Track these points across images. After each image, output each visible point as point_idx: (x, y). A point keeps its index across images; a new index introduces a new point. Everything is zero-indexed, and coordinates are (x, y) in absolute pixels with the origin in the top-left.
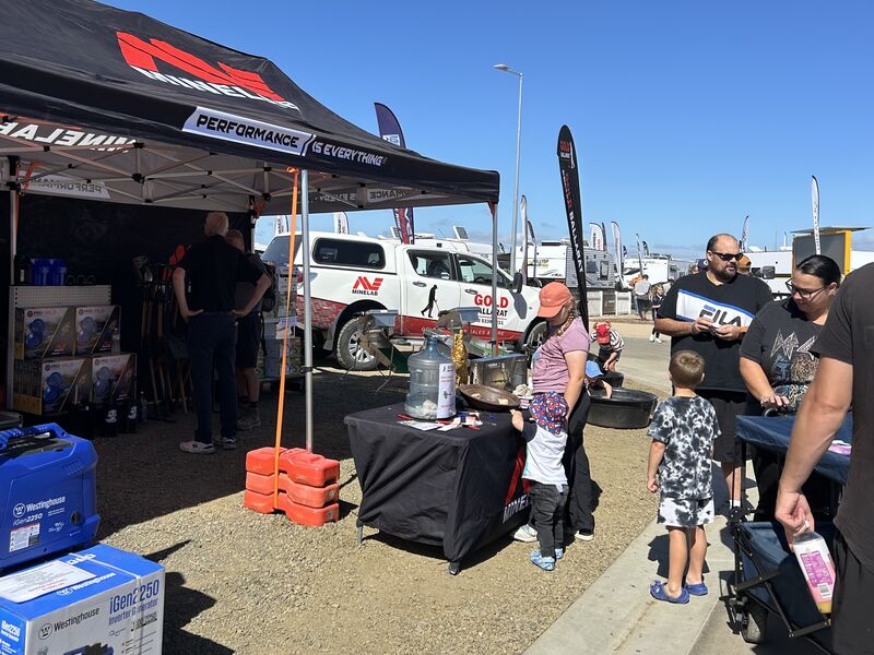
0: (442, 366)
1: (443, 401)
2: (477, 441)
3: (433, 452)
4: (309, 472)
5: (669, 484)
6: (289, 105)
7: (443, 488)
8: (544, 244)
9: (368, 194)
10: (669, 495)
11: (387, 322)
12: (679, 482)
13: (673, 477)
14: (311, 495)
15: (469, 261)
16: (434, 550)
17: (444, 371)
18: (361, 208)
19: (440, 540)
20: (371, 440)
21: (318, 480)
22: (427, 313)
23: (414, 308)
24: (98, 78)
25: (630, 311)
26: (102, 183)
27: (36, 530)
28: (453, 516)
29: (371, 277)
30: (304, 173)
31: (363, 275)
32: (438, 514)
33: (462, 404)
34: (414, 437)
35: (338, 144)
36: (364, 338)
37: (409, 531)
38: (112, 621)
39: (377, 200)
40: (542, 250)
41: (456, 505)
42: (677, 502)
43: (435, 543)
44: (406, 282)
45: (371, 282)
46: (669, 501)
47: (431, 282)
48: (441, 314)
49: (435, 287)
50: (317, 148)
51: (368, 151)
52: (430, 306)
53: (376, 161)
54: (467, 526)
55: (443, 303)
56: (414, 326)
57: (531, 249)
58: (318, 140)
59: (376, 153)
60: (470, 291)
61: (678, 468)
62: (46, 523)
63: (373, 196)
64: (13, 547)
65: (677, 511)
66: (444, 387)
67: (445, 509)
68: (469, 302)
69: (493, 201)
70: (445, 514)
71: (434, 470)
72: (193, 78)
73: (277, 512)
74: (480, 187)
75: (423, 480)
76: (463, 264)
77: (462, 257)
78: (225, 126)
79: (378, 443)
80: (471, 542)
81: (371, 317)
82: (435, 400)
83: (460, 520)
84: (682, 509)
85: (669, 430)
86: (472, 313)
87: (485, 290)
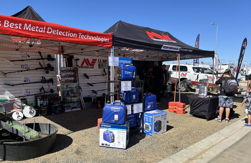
0: (205, 87)
1: (205, 93)
2: (212, 99)
3: (204, 101)
4: (181, 105)
5: (247, 106)
6: (175, 42)
7: (206, 107)
8: (222, 65)
9: (186, 56)
10: (247, 108)
11: (188, 82)
12: (249, 106)
13: (248, 105)
14: (181, 109)
15: (206, 69)
16: (203, 117)
17: (206, 88)
18: (185, 59)
19: (205, 115)
20: (193, 99)
21: (182, 106)
22: (196, 80)
23: (194, 79)
24: (150, 42)
25: (245, 80)
26: (137, 57)
27: (150, 106)
28: (207, 112)
29: (185, 73)
30: (179, 54)
31: (183, 73)
32: (204, 111)
33: (209, 94)
34: (201, 98)
35: (185, 49)
36: (184, 85)
37: (199, 114)
38: (162, 118)
39: (188, 57)
40: (222, 66)
41: (208, 110)
42: (248, 109)
43: (204, 116)
44: (192, 74)
45: (185, 74)
46: (247, 109)
47: (197, 74)
48: (200, 80)
49: (198, 75)
50: (181, 50)
51: (190, 49)
52: (197, 79)
53: (191, 51)
54: (210, 113)
55: (200, 78)
56: (194, 83)
57: (219, 66)
58: (181, 48)
59: (191, 50)
60: (206, 76)
61: (249, 104)
62: (151, 105)
63: (187, 57)
64: (148, 108)
65: (248, 111)
66: (206, 90)
67: (206, 110)
68: (206, 78)
69: (213, 57)
70: (206, 111)
71: (204, 104)
72: (160, 39)
73: (175, 112)
74: (211, 54)
75: (202, 105)
76: (205, 70)
77: (204, 68)
78: (167, 48)
79: (194, 100)
80: (210, 116)
81: (185, 81)
82: (204, 93)
83: (209, 112)
84: (249, 110)
85: (248, 97)
86: (207, 80)
87: (209, 75)
